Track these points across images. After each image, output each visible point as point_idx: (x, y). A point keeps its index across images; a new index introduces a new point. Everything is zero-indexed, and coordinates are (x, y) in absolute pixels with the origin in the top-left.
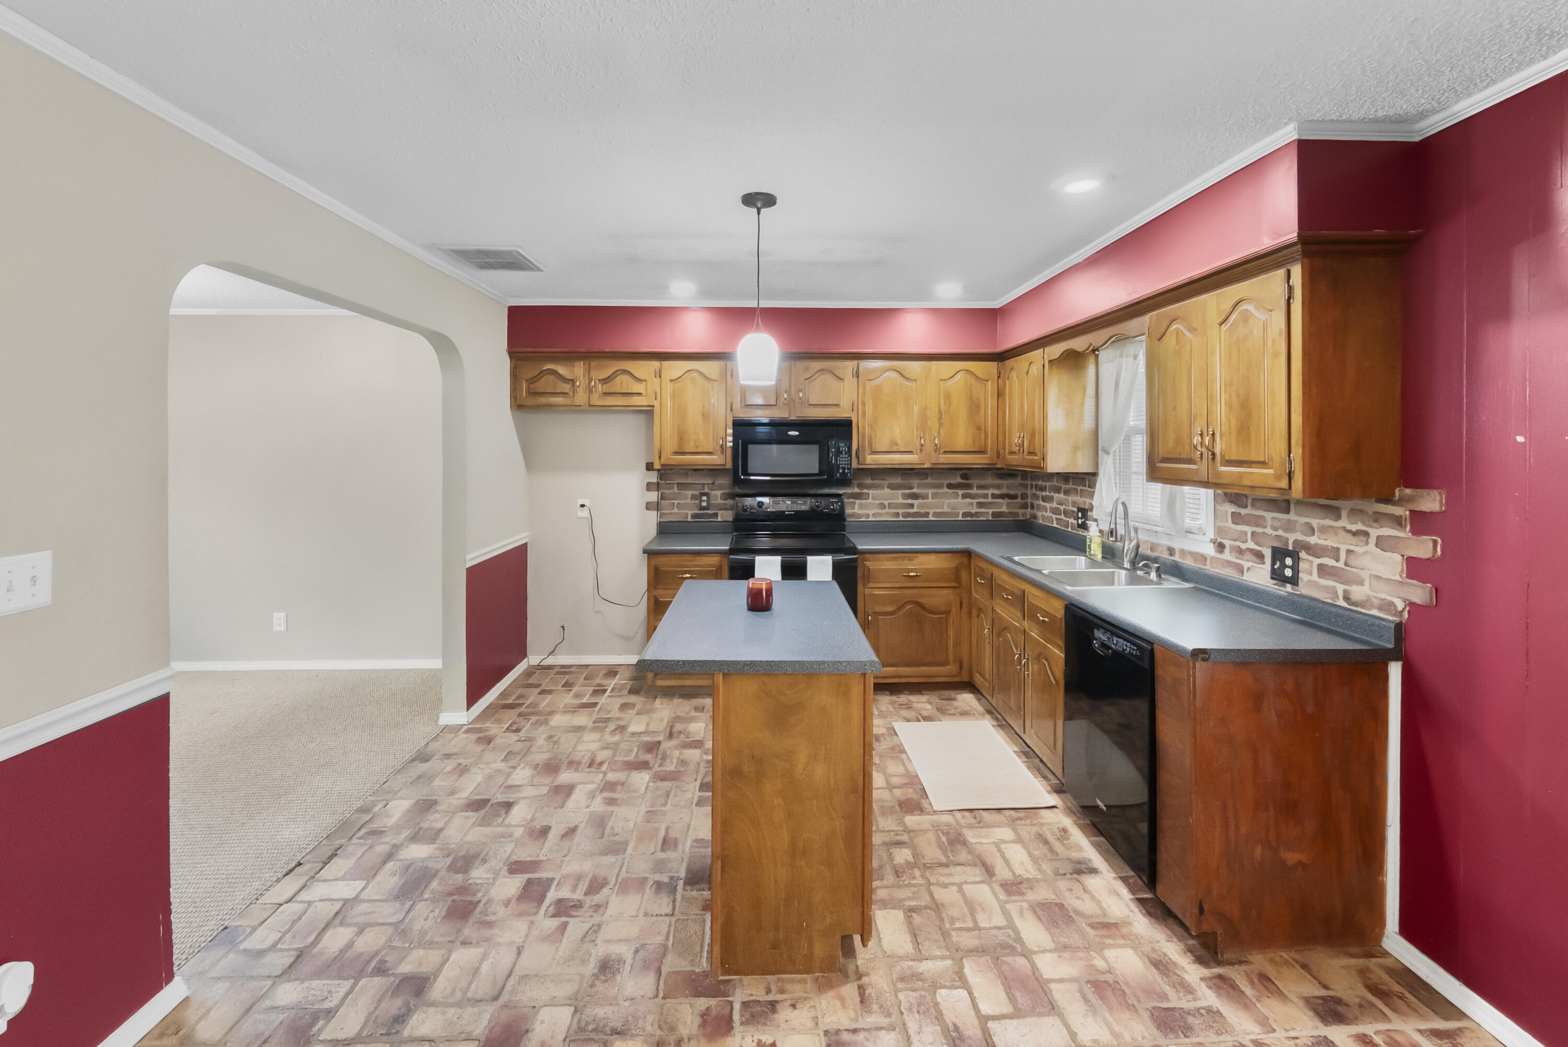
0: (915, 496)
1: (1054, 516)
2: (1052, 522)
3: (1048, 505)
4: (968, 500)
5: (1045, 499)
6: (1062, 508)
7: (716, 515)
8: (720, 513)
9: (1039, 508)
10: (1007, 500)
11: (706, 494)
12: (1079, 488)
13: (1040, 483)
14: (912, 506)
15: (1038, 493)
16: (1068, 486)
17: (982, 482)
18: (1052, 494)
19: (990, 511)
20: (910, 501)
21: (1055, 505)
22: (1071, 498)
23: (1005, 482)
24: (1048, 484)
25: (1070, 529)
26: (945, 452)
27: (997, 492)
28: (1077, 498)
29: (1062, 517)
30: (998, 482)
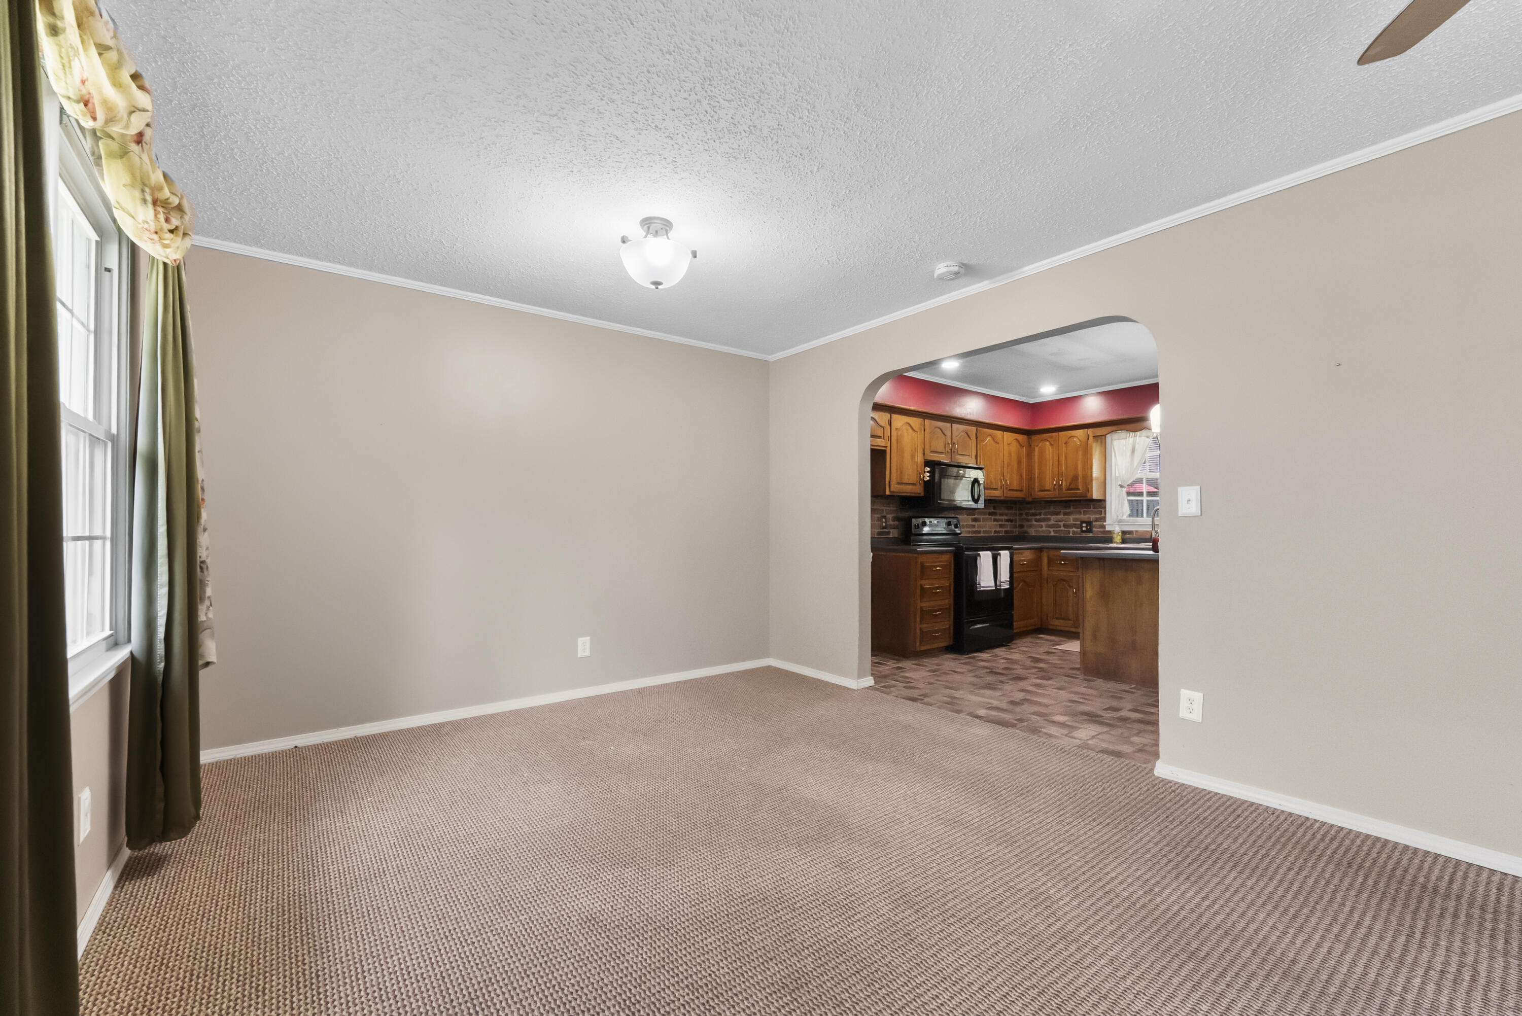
0: (975, 520)
1: (1051, 530)
2: (1050, 532)
3: (1043, 524)
4: (995, 523)
5: (1037, 520)
6: (1061, 524)
7: (889, 533)
8: (891, 531)
9: (1031, 526)
10: (1010, 523)
11: (885, 517)
12: (1082, 511)
13: (1033, 511)
14: (974, 526)
15: (1030, 517)
16: (1068, 511)
17: (1001, 512)
18: (1049, 516)
19: (1004, 529)
20: (974, 523)
21: (1052, 522)
22: (1071, 517)
23: (1010, 512)
24: (1043, 511)
25: (1071, 535)
26: (1010, 490)
27: (1006, 518)
28: (1078, 516)
29: (1062, 528)
30: (1006, 511)
